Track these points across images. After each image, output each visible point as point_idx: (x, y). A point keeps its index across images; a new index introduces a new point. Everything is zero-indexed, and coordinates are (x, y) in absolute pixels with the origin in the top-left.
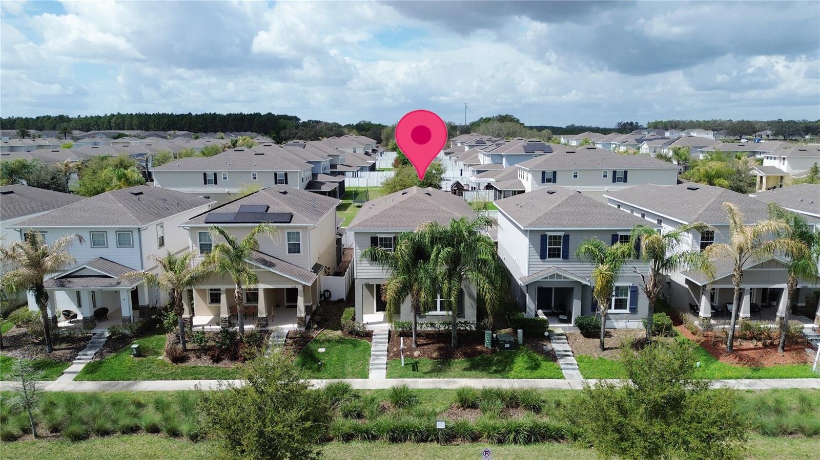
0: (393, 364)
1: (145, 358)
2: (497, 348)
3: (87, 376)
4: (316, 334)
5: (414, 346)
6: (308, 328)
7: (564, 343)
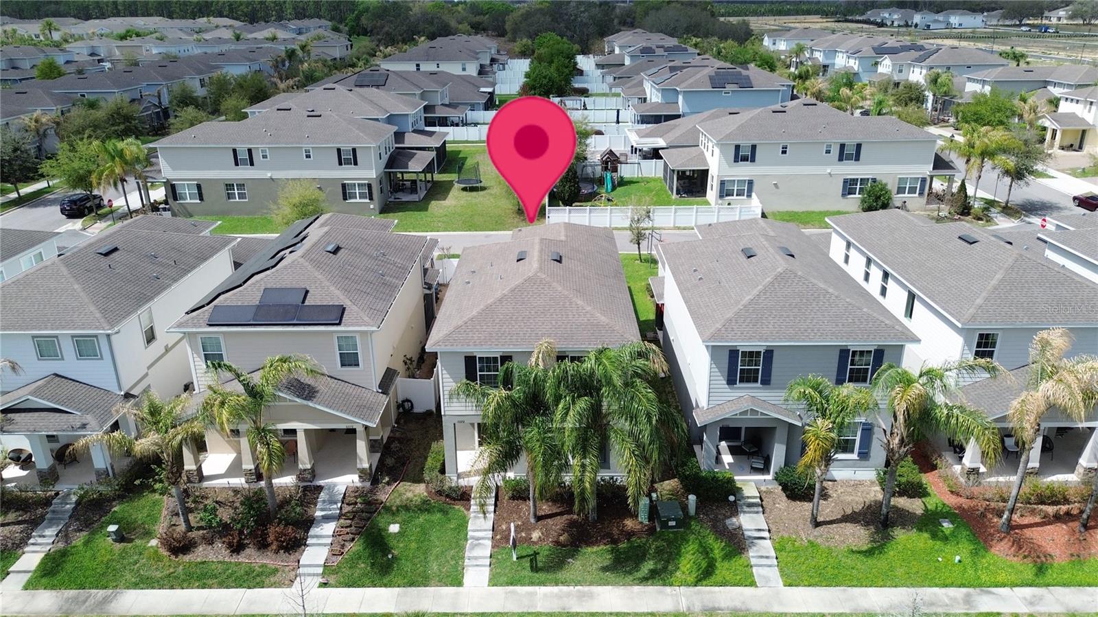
0: (499, 557)
1: (130, 545)
2: (656, 524)
3: (44, 581)
4: (388, 494)
5: (532, 520)
6: (375, 481)
7: (757, 512)
